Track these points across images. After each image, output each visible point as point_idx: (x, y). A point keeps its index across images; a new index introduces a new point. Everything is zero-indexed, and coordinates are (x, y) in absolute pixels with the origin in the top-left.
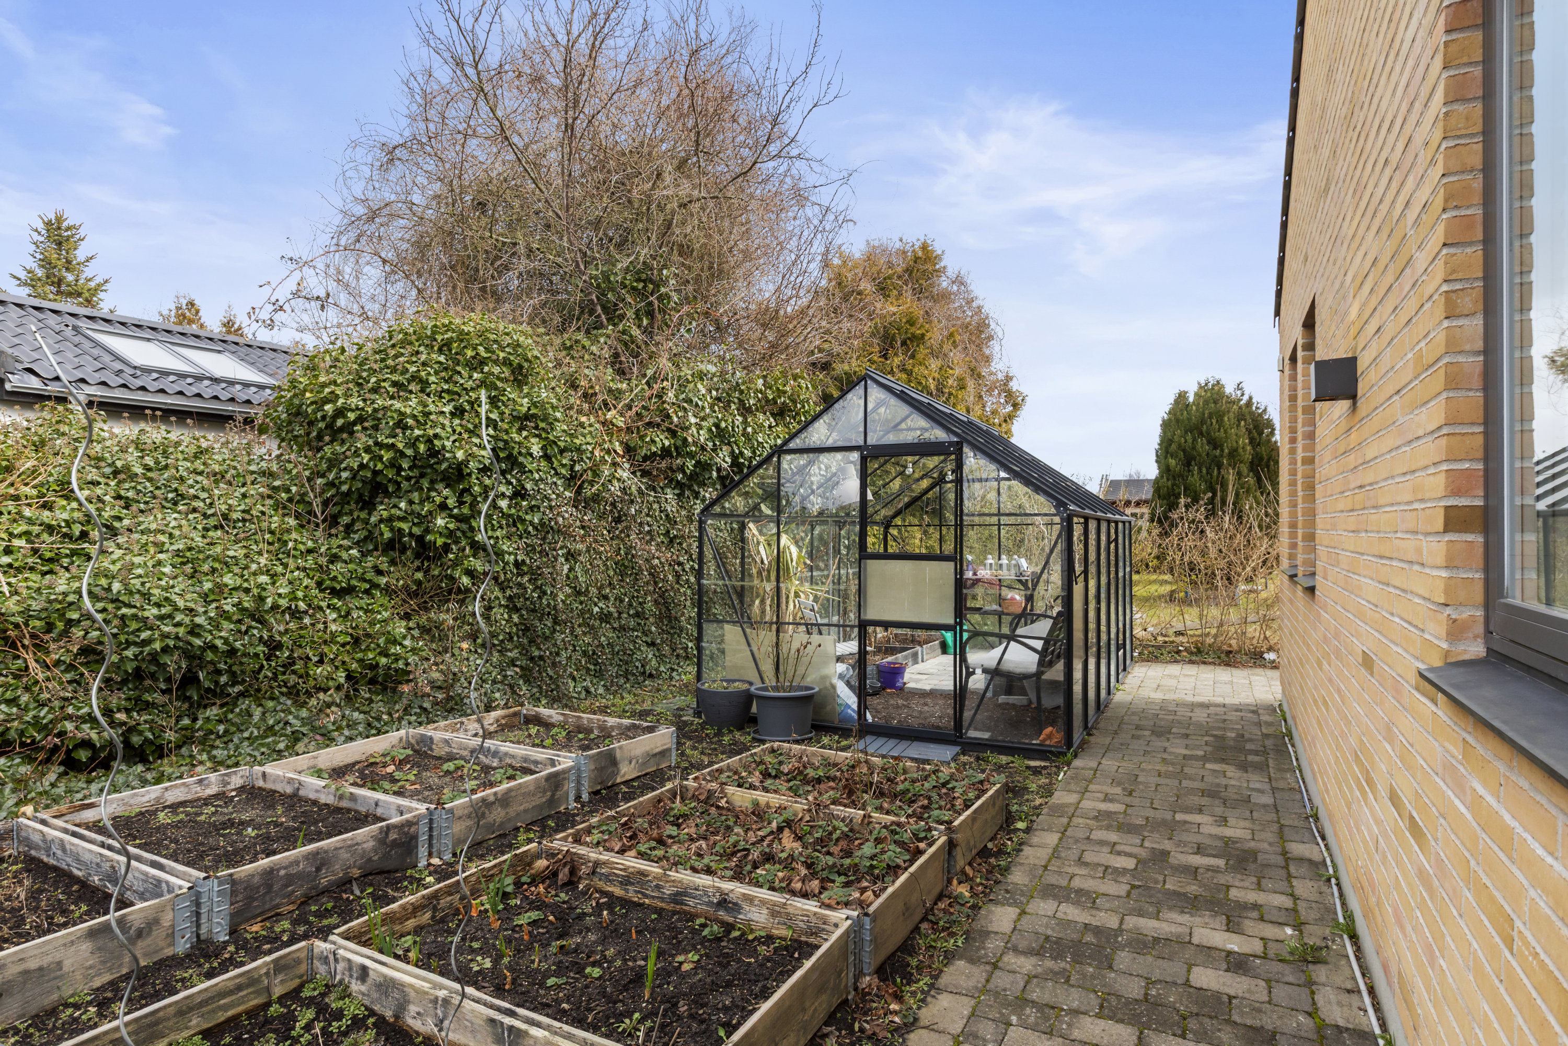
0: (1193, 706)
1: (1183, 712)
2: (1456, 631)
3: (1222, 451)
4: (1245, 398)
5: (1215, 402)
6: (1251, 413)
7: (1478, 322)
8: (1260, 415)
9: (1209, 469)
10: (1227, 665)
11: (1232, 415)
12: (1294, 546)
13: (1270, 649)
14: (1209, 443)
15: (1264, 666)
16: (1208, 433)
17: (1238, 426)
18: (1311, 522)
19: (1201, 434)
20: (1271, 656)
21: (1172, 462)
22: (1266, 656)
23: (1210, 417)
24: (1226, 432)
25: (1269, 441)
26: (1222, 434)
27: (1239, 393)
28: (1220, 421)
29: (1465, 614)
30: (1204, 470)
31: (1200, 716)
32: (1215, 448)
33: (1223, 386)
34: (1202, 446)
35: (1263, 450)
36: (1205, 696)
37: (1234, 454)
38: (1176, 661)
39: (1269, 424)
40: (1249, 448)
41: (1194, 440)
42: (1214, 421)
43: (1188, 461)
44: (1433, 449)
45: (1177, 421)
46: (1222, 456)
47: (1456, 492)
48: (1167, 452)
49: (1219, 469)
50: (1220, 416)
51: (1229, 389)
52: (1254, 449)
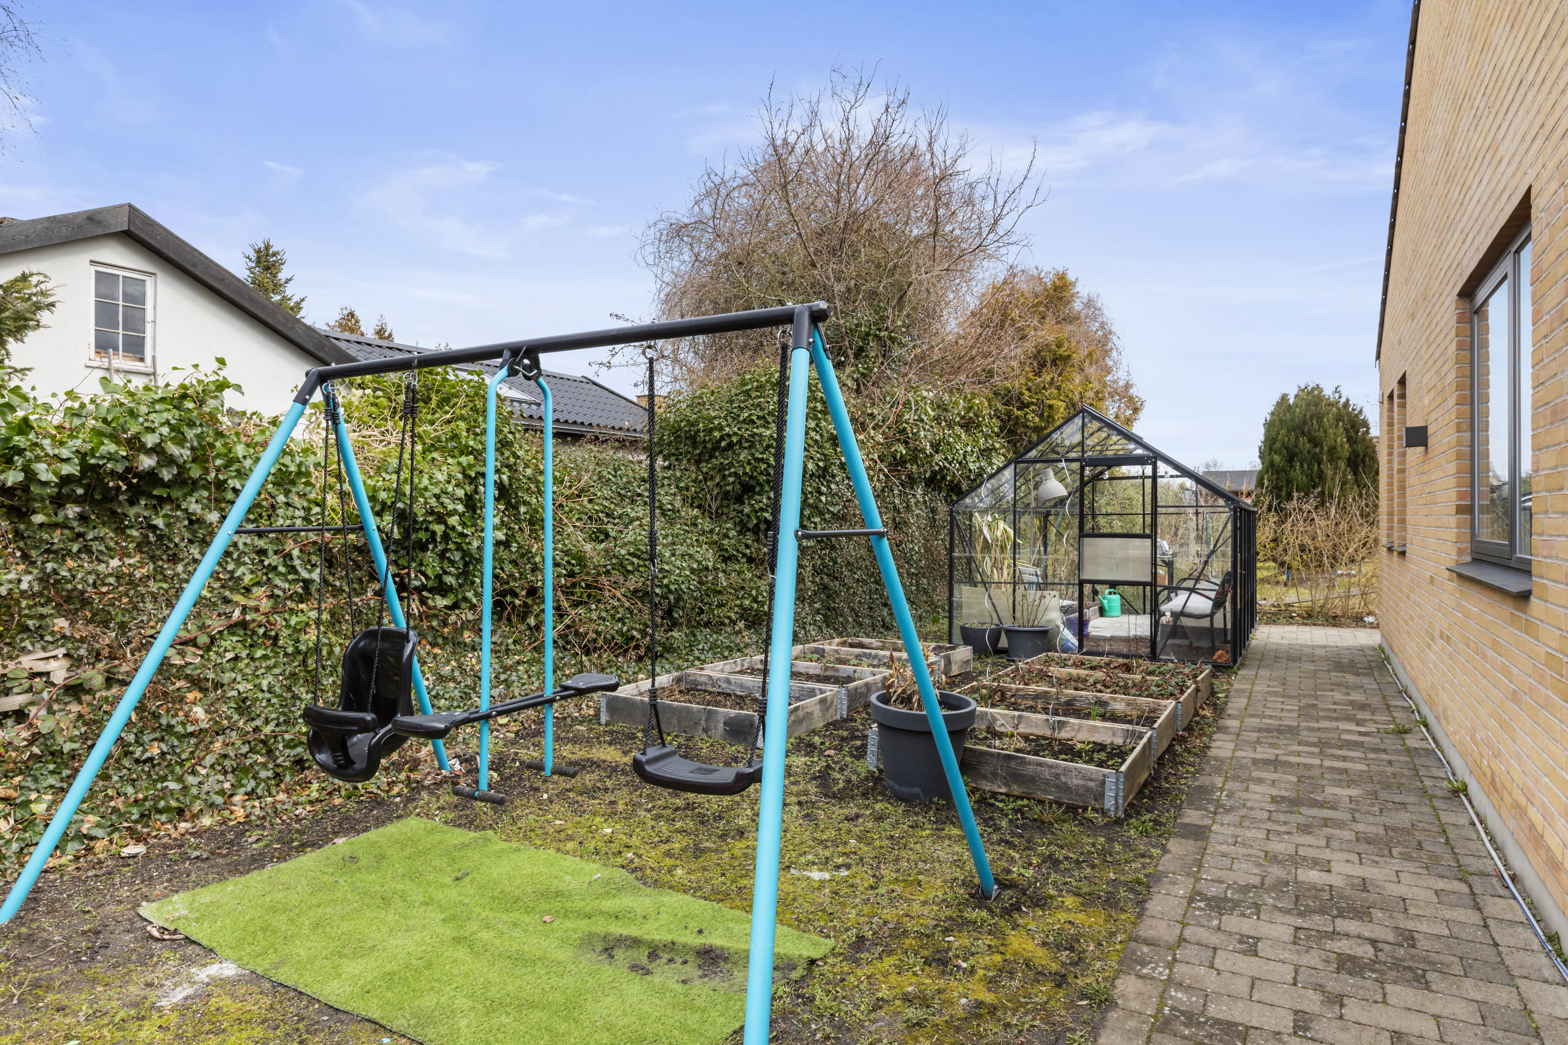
0: (1313, 647)
1: (1305, 650)
2: (1460, 552)
3: (1322, 448)
4: (1343, 400)
5: (1316, 405)
6: (1348, 414)
7: (1468, 434)
8: (1356, 416)
9: (1310, 465)
10: (1334, 625)
11: (1331, 416)
12: (1391, 528)
13: (1368, 614)
14: (1309, 441)
15: (1365, 627)
16: (1309, 432)
17: (1337, 426)
18: (1403, 512)
19: (1303, 433)
20: (1370, 619)
21: (1277, 458)
22: (1366, 619)
23: (1311, 419)
24: (1325, 432)
25: (1364, 439)
26: (1322, 434)
27: (1337, 395)
28: (1320, 422)
29: (1464, 545)
30: (1306, 466)
31: (1321, 652)
32: (1315, 446)
33: (1322, 390)
34: (1304, 444)
35: (1359, 448)
36: (1323, 642)
37: (1332, 450)
38: (1291, 624)
39: (1365, 424)
40: (1347, 446)
41: (1297, 438)
42: (1315, 422)
43: (1290, 459)
44: (1452, 482)
45: (1281, 421)
46: (1321, 453)
47: (1460, 499)
48: (1271, 449)
49: (1319, 465)
50: (1320, 417)
51: (1328, 392)
52: (1351, 446)
